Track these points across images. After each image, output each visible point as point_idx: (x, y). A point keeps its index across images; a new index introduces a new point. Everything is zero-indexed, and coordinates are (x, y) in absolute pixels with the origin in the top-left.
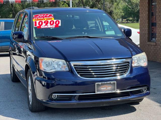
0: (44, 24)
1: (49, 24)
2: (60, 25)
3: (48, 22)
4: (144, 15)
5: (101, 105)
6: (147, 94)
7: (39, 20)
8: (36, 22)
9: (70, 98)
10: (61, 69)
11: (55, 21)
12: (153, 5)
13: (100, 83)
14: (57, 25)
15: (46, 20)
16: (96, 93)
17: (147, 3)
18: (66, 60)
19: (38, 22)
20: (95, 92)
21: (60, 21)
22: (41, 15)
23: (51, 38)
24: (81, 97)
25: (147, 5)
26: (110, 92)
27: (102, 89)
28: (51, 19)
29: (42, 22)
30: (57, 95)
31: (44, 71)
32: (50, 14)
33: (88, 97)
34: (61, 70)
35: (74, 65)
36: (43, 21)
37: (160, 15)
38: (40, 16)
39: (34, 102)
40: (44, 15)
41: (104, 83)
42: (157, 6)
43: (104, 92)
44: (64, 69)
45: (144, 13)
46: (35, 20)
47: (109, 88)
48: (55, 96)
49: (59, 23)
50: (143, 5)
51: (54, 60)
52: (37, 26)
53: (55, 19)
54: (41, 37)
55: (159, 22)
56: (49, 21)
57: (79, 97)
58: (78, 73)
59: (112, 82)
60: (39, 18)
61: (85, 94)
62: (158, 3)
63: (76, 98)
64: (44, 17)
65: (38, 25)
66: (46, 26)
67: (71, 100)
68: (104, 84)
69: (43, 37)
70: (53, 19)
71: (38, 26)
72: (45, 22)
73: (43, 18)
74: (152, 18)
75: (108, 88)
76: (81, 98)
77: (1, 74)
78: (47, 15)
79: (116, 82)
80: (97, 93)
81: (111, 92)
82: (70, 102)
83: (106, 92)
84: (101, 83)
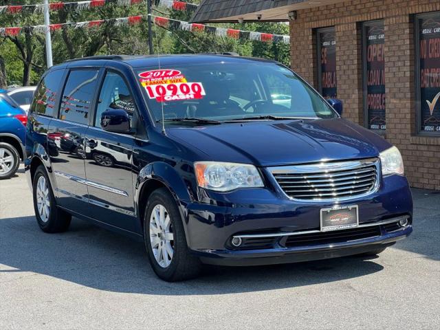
0: (169, 93)
1: (179, 92)
2: (203, 93)
3: (175, 87)
4: (304, 70)
5: (326, 257)
6: (408, 232)
7: (154, 83)
8: (149, 89)
9: (269, 243)
10: (245, 184)
11: (190, 84)
12: (324, 47)
13: (329, 210)
14: (197, 94)
15: (169, 83)
16: (321, 231)
17: (310, 42)
18: (257, 165)
19: (153, 87)
20: (319, 229)
21: (200, 84)
22: (154, 72)
23: (196, 122)
24: (291, 240)
25: (311, 47)
26: (348, 227)
27: (333, 220)
28: (180, 81)
29: (163, 88)
30: (242, 238)
31: (207, 188)
32: (173, 71)
33: (307, 239)
34: (243, 186)
35: (275, 175)
36: (165, 86)
37: (344, 71)
38: (155, 75)
39: (180, 257)
40: (161, 72)
42: (337, 49)
43: (335, 228)
44: (251, 185)
45: (302, 65)
46: (147, 84)
47: (346, 218)
48: (238, 240)
49: (200, 90)
50: (300, 48)
51: (228, 165)
52: (155, 98)
53: (188, 81)
54: (174, 120)
55: (344, 87)
56: (178, 85)
57: (288, 240)
58: (284, 189)
59: (350, 207)
60: (153, 80)
61: (300, 233)
62: (340, 41)
63: (283, 242)
64: (163, 77)
65: (156, 95)
66: (175, 97)
67: (272, 248)
68: (336, 210)
69: (177, 120)
70: (184, 81)
71: (157, 98)
72: (169, 87)
73: (163, 79)
74: (324, 78)
75: (344, 219)
76: (292, 242)
77: (2, 218)
78: (167, 72)
79: (357, 206)
80: (324, 229)
82: (271, 250)
84: (331, 209)
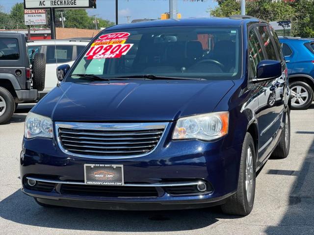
0: (102, 52)
8: (93, 48)
13: (92, 166)
15: (111, 44)
16: (85, 183)
20: (83, 181)
21: (131, 45)
27: (97, 176)
28: (120, 42)
35: (61, 129)
36: (105, 46)
38: (109, 37)
41: (98, 165)
43: (100, 183)
46: (95, 45)
47: (110, 176)
49: (126, 50)
58: (63, 143)
59: (115, 166)
61: (68, 183)
63: (57, 188)
65: (91, 54)
66: (101, 56)
68: (99, 167)
71: (90, 56)
75: (108, 176)
79: (122, 166)
80: (87, 183)
81: (113, 183)
83: (104, 183)
84: (94, 165)
